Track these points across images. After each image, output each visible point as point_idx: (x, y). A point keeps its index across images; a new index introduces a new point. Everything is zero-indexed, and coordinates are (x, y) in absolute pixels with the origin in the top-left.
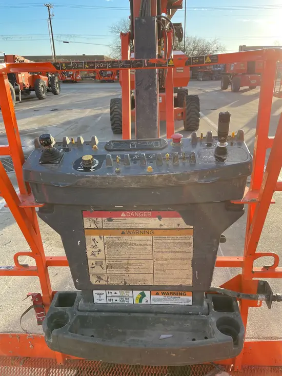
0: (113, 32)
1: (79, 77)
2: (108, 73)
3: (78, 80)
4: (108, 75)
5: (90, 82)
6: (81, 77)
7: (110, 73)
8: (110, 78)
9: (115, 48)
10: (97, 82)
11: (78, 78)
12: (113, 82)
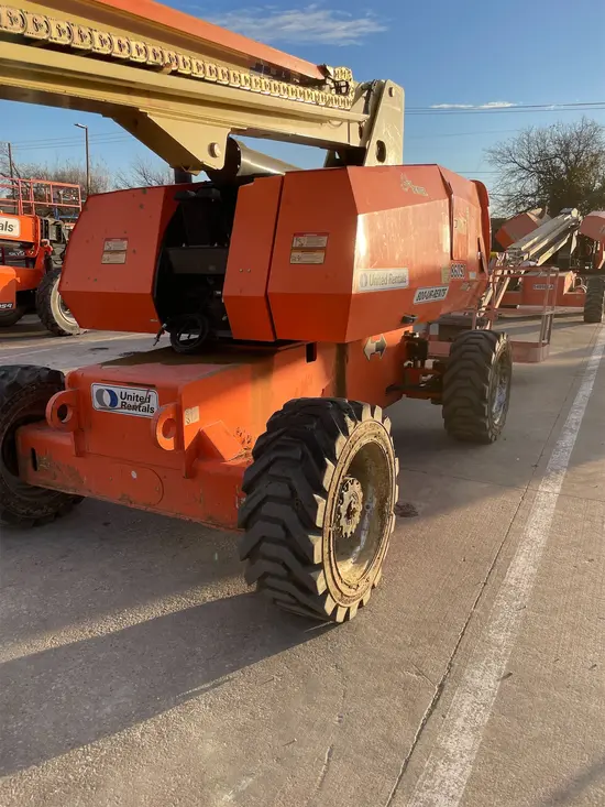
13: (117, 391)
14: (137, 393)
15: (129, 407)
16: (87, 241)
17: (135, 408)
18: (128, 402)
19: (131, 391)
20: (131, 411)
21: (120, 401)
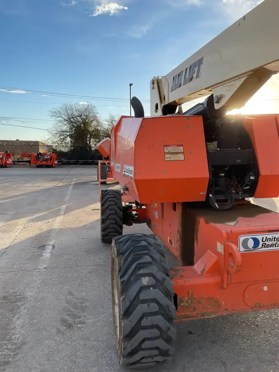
0: (52, 116)
1: (10, 161)
2: (46, 157)
3: (8, 164)
4: (47, 160)
5: (24, 166)
6: (13, 161)
7: (49, 157)
8: (49, 163)
9: (55, 132)
10: (32, 167)
11: (8, 162)
12: (52, 167)
13: (259, 237)
14: (274, 236)
15: (268, 246)
16: (149, 147)
17: (272, 245)
18: (267, 243)
19: (270, 236)
20: (269, 248)
21: (261, 243)
